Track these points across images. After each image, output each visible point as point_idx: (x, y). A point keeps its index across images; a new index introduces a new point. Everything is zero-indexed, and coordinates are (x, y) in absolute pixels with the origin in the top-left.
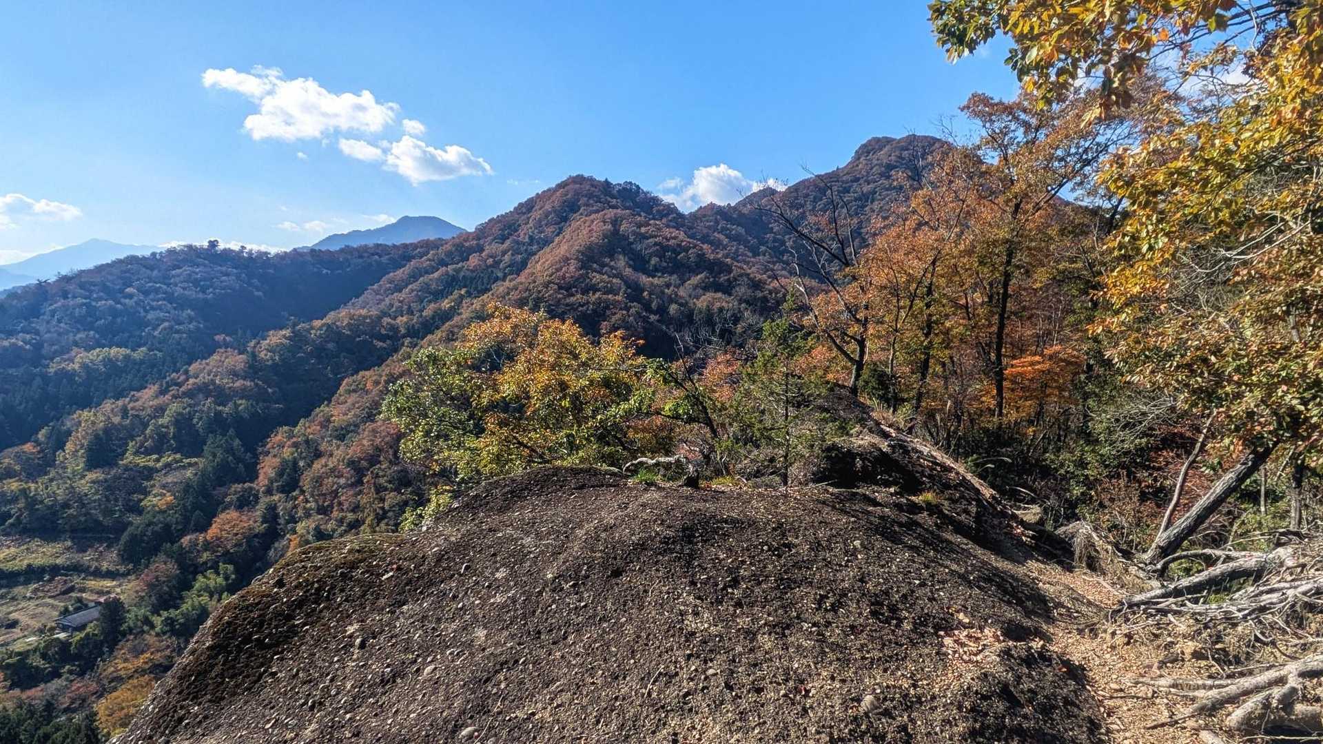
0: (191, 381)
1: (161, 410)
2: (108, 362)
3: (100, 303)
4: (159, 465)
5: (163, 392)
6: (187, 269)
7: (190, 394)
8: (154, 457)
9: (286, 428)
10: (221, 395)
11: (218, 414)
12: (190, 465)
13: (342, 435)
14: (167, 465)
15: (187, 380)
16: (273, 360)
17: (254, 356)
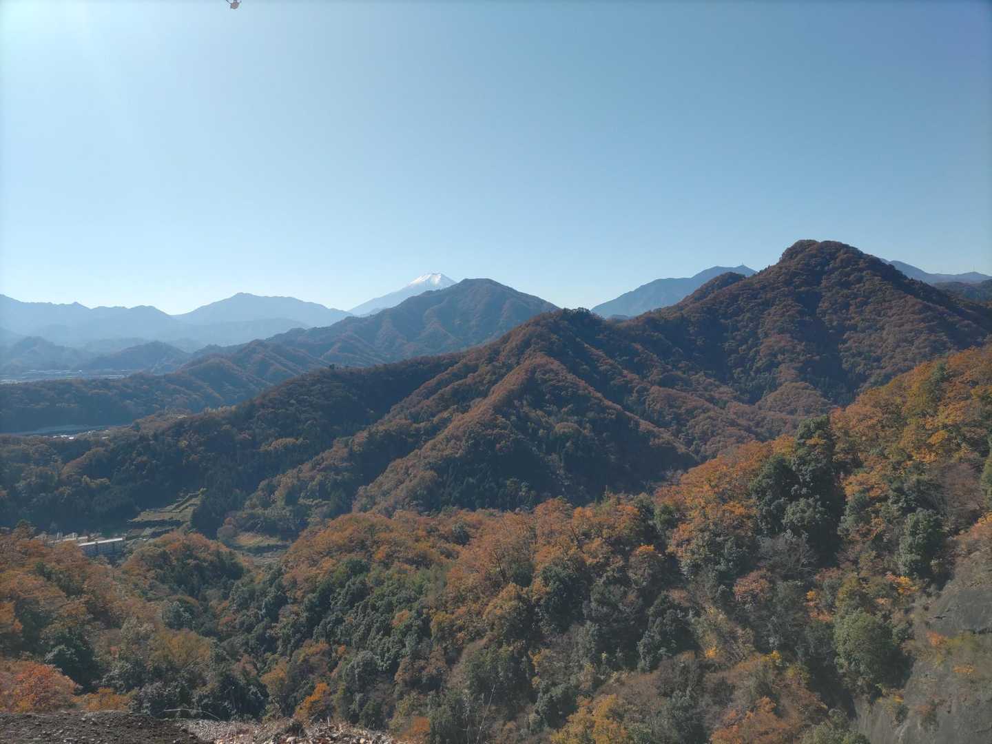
0: (325, 463)
1: (313, 478)
2: (286, 447)
3: (280, 411)
4: (313, 504)
5: (313, 468)
6: (318, 386)
7: (324, 470)
8: (312, 500)
9: (364, 487)
10: (337, 471)
11: (336, 480)
12: (325, 504)
13: (385, 494)
14: (316, 504)
15: (323, 462)
16: (360, 451)
17: (351, 449)
